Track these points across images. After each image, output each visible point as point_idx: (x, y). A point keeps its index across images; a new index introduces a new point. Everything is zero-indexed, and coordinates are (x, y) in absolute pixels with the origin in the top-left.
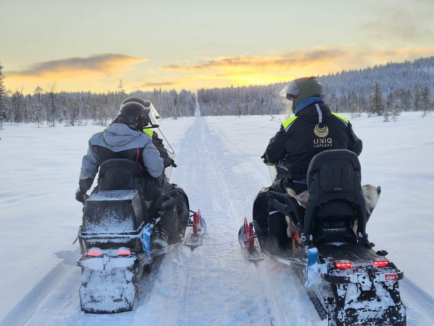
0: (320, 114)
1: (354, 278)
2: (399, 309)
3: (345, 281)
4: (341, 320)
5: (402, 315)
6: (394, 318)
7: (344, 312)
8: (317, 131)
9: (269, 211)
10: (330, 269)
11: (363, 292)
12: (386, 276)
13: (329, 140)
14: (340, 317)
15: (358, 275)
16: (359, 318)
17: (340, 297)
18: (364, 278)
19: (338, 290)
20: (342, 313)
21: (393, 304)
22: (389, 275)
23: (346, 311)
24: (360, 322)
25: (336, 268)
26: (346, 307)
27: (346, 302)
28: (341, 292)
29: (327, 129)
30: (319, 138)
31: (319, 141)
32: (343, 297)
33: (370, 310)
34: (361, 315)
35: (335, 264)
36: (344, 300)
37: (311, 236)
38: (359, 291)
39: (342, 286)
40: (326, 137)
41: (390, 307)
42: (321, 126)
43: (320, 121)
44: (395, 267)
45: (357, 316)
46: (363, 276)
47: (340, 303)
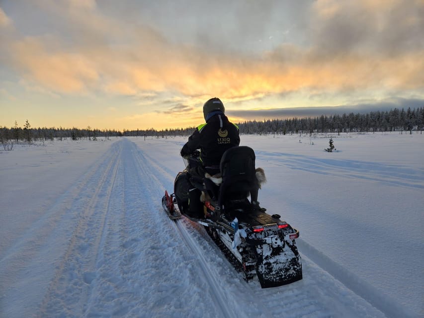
0: (221, 121)
1: (268, 240)
2: (298, 259)
3: (261, 243)
4: (261, 272)
5: (300, 264)
6: (296, 267)
7: (263, 266)
8: (220, 133)
9: (189, 189)
10: (249, 234)
11: (273, 249)
12: (290, 236)
13: (228, 139)
14: (260, 270)
15: (272, 238)
16: (273, 269)
17: (259, 254)
18: (276, 239)
19: (257, 249)
20: (262, 267)
21: (294, 257)
22: (292, 235)
23: (265, 264)
24: (274, 273)
25: (253, 232)
26: (264, 262)
27: (264, 257)
28: (259, 251)
29: (227, 132)
30: (221, 138)
31: (222, 140)
32: (261, 254)
33: (280, 263)
34: (275, 266)
35: (252, 229)
36: (262, 256)
37: (223, 206)
38: (271, 249)
39: (259, 246)
40: (226, 137)
41: (293, 259)
42: (223, 129)
43: (221, 126)
44: (291, 228)
45: (272, 268)
46: (275, 238)
47: (259, 259)
